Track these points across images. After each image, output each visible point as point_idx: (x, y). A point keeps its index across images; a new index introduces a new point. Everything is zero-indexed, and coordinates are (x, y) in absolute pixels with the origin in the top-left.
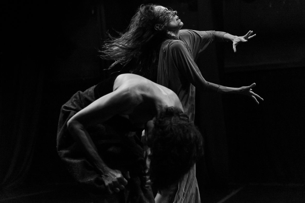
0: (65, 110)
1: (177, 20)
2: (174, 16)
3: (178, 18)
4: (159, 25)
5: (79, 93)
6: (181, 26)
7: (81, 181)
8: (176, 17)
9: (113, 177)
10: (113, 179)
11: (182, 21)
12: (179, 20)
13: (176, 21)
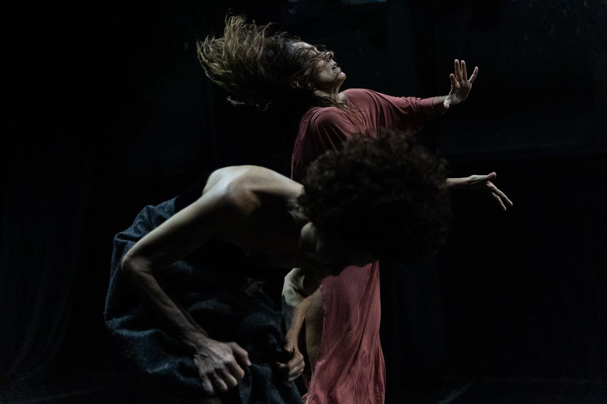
0: (120, 240)
1: (333, 68)
2: (328, 62)
3: (335, 65)
4: (298, 78)
5: (148, 208)
6: (340, 80)
7: (149, 371)
8: (333, 62)
9: (216, 360)
10: (216, 364)
11: (343, 70)
12: (338, 69)
13: (331, 71)
